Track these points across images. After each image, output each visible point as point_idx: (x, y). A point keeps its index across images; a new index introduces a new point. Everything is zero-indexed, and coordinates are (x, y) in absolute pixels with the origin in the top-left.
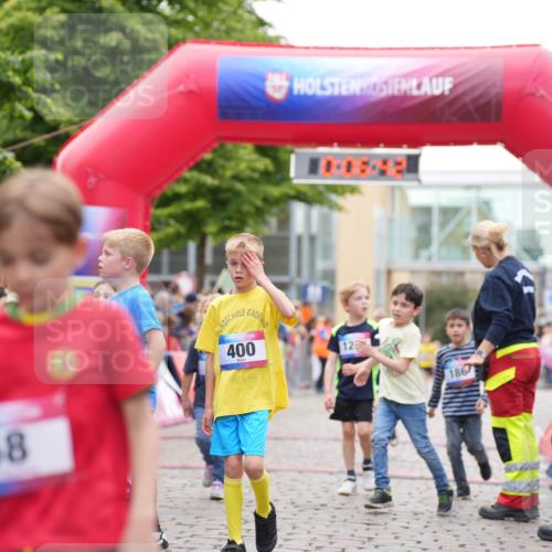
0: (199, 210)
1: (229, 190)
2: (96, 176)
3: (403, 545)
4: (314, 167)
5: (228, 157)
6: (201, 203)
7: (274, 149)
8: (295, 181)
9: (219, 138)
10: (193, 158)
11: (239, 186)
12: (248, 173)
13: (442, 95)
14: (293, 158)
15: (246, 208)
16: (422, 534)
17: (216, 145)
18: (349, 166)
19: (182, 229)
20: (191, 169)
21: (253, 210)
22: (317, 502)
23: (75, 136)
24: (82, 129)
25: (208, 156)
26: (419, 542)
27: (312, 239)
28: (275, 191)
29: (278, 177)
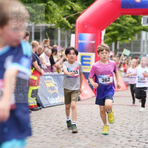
0: (116, 34)
1: (124, 28)
2: (87, 25)
5: (123, 20)
6: (116, 32)
7: (137, 16)
8: (143, 25)
9: (121, 14)
10: (114, 20)
11: (126, 28)
12: (129, 24)
14: (142, 19)
15: (129, 33)
17: (120, 16)
19: (111, 39)
20: (114, 22)
21: (131, 33)
23: (82, 14)
24: (83, 12)
25: (118, 18)
28: (137, 28)
29: (138, 24)
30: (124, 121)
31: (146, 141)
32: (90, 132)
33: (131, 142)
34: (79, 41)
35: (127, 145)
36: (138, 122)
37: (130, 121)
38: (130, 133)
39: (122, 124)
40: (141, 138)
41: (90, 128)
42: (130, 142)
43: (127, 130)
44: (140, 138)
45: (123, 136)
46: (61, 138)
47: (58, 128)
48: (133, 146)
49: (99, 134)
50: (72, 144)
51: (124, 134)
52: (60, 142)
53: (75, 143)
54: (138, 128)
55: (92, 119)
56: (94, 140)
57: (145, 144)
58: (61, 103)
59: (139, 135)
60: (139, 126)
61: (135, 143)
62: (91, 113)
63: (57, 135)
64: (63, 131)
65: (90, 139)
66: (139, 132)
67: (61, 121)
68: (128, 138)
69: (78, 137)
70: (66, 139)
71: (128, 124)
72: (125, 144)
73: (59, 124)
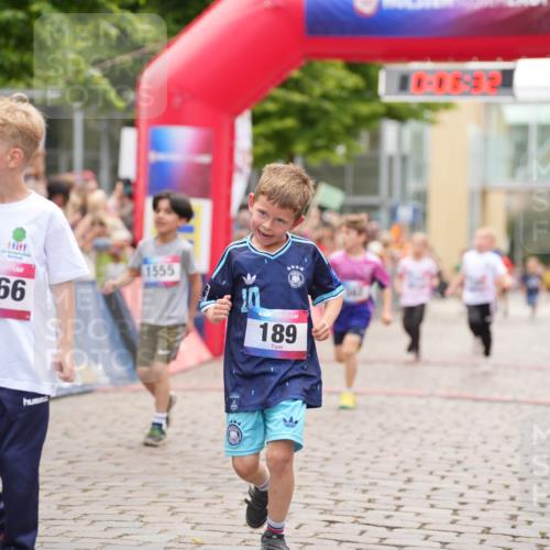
0: (288, 130)
1: (317, 109)
2: (181, 95)
3: (492, 468)
4: (404, 83)
5: (316, 77)
6: (289, 123)
7: (364, 65)
8: (384, 99)
9: (307, 55)
10: (279, 77)
11: (328, 106)
12: (337, 92)
13: (540, 6)
14: (382, 77)
15: (335, 127)
16: (512, 457)
17: (304, 62)
18: (441, 83)
20: (279, 87)
21: (342, 129)
22: (406, 426)
23: (161, 54)
25: (295, 74)
26: (509, 466)
27: (404, 159)
28: (364, 109)
29: (368, 95)
30: (315, 450)
31: (389, 523)
32: (187, 492)
33: (336, 525)
34: (153, 157)
35: (321, 536)
36: (363, 453)
37: (334, 449)
38: (333, 494)
39: (306, 462)
40: (372, 509)
41: (185, 479)
42: (332, 525)
43: (321, 483)
44: (367, 509)
45: (308, 505)
46: (75, 519)
47: (65, 480)
48: (341, 542)
49: (218, 501)
50: (118, 541)
51: (312, 496)
52: (68, 532)
53: (127, 535)
54: (365, 473)
55: (194, 446)
56: (198, 524)
57: (384, 532)
58: (83, 386)
59: (366, 499)
60: (367, 469)
61: (348, 530)
62: (194, 423)
63: (59, 507)
64: (85, 491)
65: (187, 521)
66: (365, 488)
67: (78, 456)
68: (325, 511)
69: (142, 513)
70: (94, 521)
71: (327, 459)
72: (312, 534)
73: (70, 467)
